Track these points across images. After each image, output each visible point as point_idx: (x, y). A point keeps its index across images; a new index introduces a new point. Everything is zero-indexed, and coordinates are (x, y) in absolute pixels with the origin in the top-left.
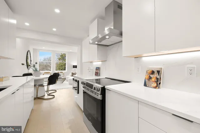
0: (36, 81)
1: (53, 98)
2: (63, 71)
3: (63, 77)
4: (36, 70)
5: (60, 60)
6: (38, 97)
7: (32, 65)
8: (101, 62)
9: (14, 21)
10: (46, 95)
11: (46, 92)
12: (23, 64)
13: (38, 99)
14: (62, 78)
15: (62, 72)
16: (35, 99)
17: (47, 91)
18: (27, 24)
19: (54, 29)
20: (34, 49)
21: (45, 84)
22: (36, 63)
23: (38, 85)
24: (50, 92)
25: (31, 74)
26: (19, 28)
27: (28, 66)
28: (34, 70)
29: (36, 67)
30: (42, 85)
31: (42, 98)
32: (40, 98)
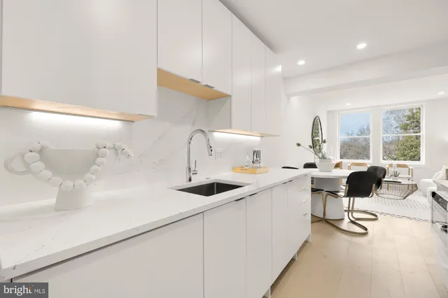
1: (363, 234)
3: (410, 182)
5: (406, 129)
6: (326, 218)
10: (346, 220)
11: (346, 214)
12: (299, 145)
13: (326, 222)
14: (404, 182)
15: (405, 166)
17: (348, 211)
20: (329, 112)
22: (324, 142)
23: (326, 190)
24: (357, 215)
30: (335, 194)
32: (331, 222)
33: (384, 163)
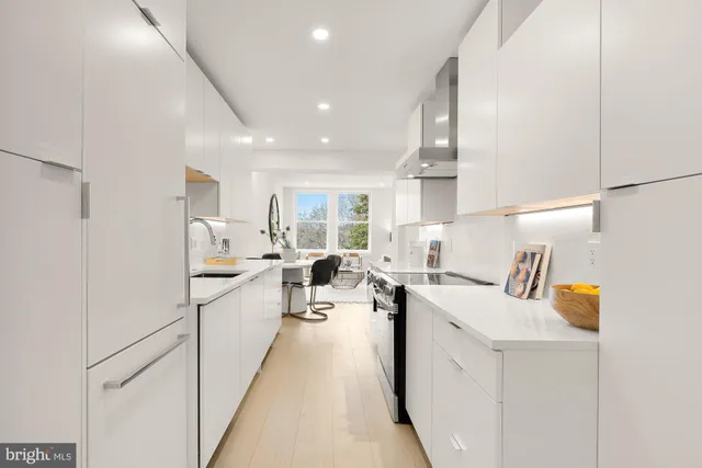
0: (286, 272)
1: (324, 320)
2: (360, 252)
3: (359, 271)
4: (287, 246)
5: (359, 212)
6: (291, 312)
7: (279, 234)
8: (441, 226)
9: (248, 140)
10: (309, 311)
11: (309, 306)
12: (263, 232)
13: (292, 316)
14: (355, 271)
15: (356, 255)
16: (284, 315)
17: (310, 304)
18: (270, 140)
19: (325, 140)
20: (285, 188)
21: (307, 281)
22: (288, 229)
23: (291, 281)
24: (317, 306)
25: (277, 257)
26: (258, 150)
27: (272, 235)
28: (283, 247)
29: (288, 238)
30: (300, 285)
31: (299, 317)
32: (296, 315)
33: (339, 252)
